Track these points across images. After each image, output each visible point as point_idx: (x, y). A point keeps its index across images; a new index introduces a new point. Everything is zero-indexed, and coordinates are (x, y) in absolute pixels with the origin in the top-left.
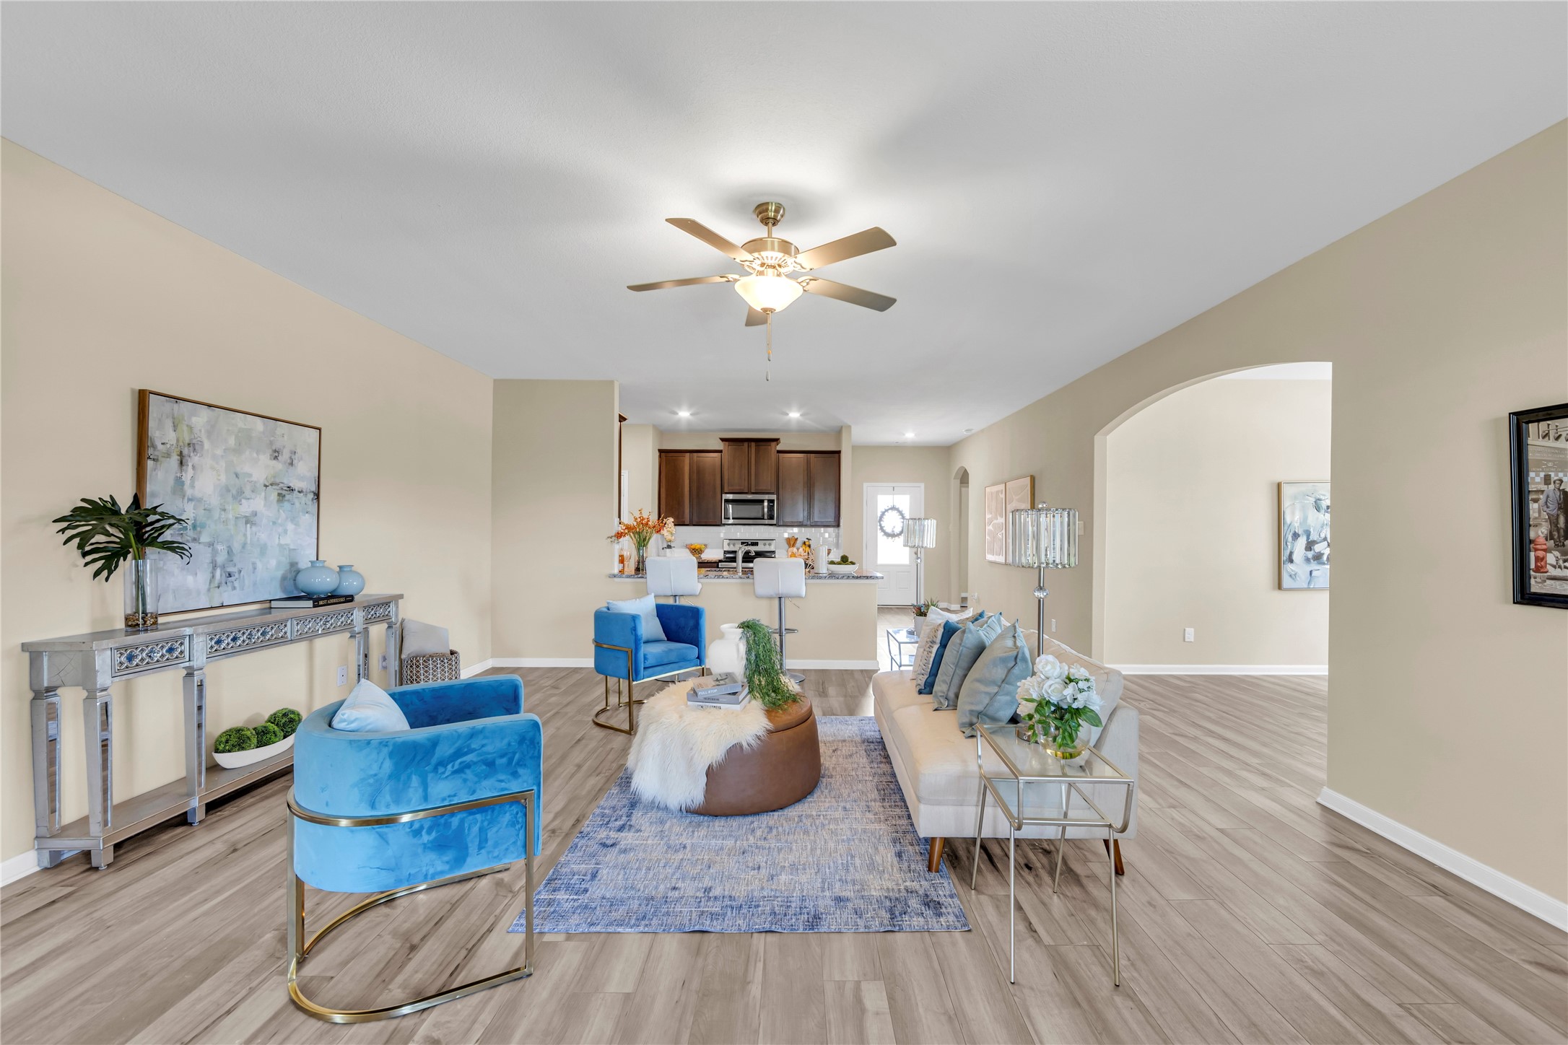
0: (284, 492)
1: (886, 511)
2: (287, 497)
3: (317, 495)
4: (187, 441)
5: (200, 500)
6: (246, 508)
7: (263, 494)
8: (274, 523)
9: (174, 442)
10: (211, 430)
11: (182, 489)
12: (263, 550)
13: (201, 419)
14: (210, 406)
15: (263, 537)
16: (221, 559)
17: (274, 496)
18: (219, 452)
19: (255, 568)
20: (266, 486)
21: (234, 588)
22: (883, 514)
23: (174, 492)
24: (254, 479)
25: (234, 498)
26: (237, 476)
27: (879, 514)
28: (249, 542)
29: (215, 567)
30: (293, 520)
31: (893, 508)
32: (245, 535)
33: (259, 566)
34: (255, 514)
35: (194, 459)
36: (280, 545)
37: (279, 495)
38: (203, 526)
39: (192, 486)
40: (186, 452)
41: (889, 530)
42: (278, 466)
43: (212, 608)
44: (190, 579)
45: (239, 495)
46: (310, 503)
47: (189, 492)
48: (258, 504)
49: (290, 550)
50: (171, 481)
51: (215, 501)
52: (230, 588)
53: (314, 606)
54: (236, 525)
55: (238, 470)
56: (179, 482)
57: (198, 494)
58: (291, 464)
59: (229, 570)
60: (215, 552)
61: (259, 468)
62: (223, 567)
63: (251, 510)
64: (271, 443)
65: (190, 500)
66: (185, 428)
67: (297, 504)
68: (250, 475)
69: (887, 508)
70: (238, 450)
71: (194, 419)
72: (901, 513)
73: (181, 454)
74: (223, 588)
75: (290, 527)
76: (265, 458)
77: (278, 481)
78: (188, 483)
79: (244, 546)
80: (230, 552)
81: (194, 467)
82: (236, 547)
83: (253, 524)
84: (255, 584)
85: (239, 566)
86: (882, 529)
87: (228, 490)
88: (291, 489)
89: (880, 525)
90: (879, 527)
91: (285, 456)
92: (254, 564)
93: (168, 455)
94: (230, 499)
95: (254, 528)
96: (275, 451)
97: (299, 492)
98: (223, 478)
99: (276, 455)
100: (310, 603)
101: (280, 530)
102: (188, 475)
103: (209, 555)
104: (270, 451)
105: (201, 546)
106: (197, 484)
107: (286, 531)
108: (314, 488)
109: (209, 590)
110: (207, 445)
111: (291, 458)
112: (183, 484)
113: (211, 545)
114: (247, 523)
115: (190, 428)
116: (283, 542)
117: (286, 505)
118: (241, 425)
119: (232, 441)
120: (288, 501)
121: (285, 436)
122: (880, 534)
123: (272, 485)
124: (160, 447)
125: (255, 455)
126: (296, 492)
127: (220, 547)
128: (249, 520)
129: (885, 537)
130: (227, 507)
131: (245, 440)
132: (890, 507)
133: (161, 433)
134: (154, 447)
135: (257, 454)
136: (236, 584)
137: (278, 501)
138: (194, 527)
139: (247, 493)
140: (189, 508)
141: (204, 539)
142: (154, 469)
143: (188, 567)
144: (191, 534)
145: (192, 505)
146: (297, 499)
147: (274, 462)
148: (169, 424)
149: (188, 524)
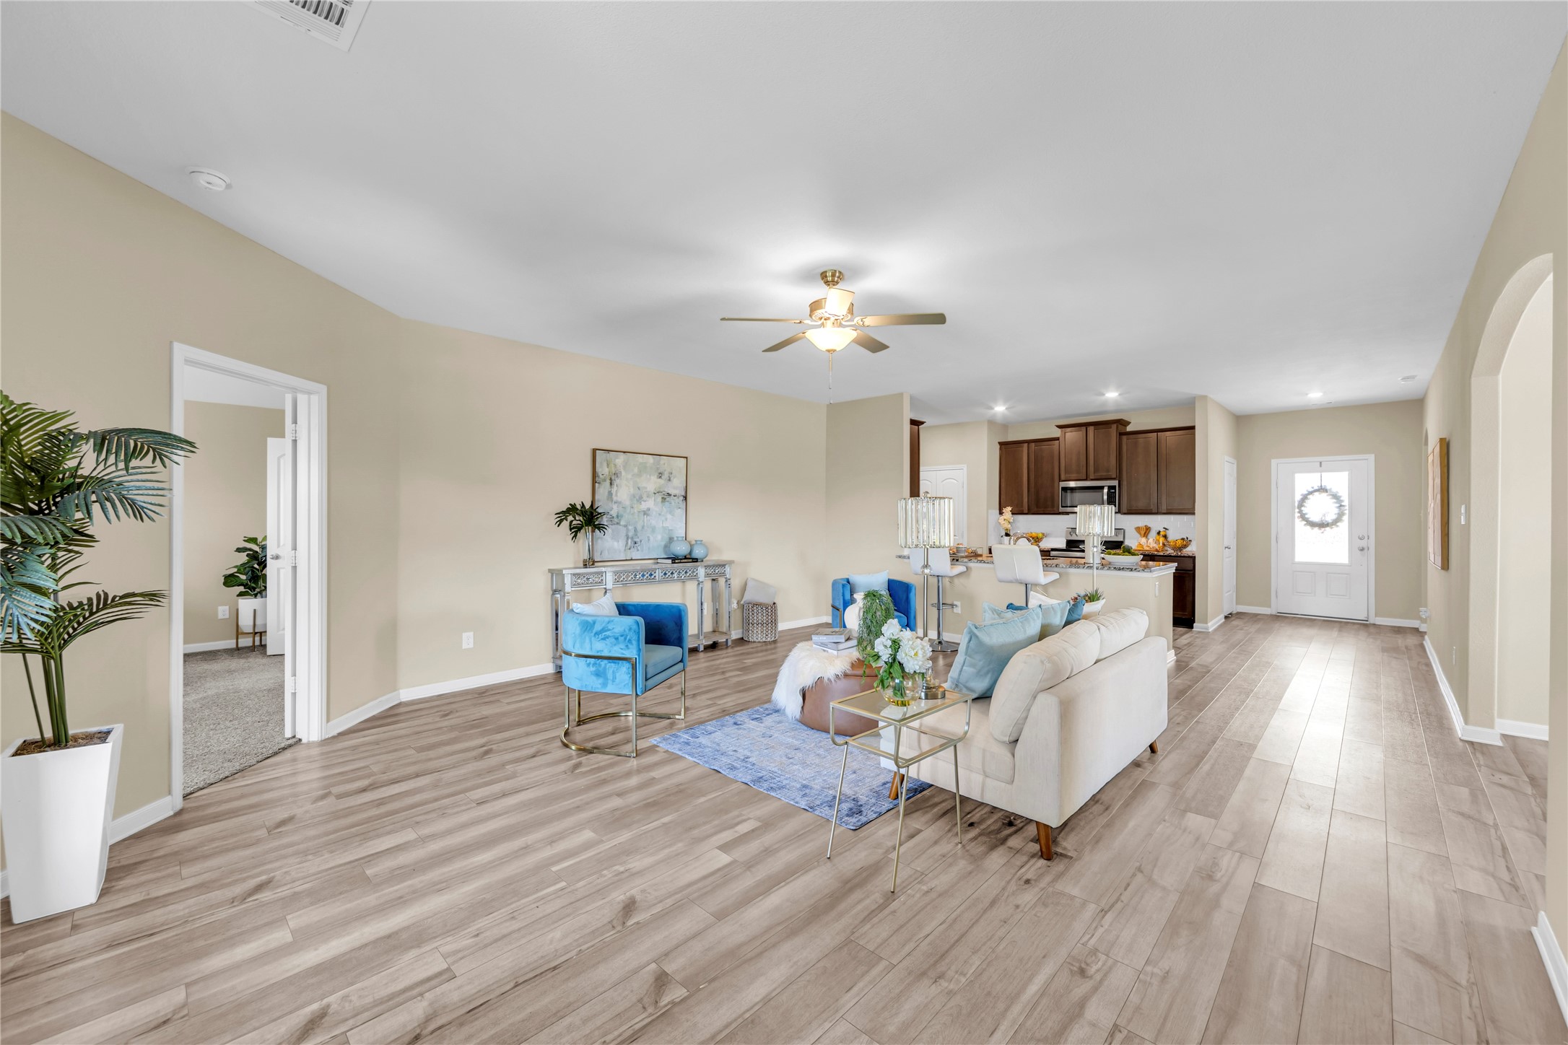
0: (665, 497)
1: (1311, 493)
2: (667, 499)
3: (685, 498)
4: (614, 472)
5: (620, 503)
6: (644, 506)
7: (653, 498)
8: (660, 514)
9: (606, 473)
10: (626, 465)
11: (611, 497)
12: (653, 529)
13: (620, 460)
14: (624, 452)
15: (653, 523)
16: (631, 534)
17: (659, 499)
18: (629, 476)
19: (649, 540)
20: (655, 493)
21: (638, 550)
22: (1305, 498)
23: (607, 500)
24: (648, 489)
25: (638, 501)
26: (639, 488)
27: (1298, 497)
28: (645, 524)
29: (628, 538)
30: (671, 512)
31: (1322, 489)
32: (643, 521)
33: (651, 538)
34: (649, 509)
35: (617, 481)
36: (663, 527)
37: (662, 498)
38: (622, 516)
39: (616, 495)
40: (613, 478)
41: (1315, 518)
42: (661, 481)
43: (626, 560)
44: (616, 544)
45: (640, 499)
46: (681, 502)
47: (615, 498)
48: (649, 503)
49: (669, 530)
50: (606, 494)
51: (628, 503)
53: (673, 563)
54: (638, 516)
55: (639, 485)
56: (610, 494)
57: (619, 499)
58: (670, 480)
59: (636, 540)
60: (628, 530)
61: (652, 483)
62: (632, 538)
63: (646, 507)
64: (658, 469)
65: (615, 503)
66: (613, 465)
67: (673, 503)
68: (646, 488)
69: (1311, 490)
70: (639, 475)
71: (617, 460)
72: (1336, 497)
73: (611, 479)
74: (632, 550)
75: (669, 516)
76: (654, 478)
77: (661, 491)
78: (614, 494)
79: (643, 527)
80: (636, 530)
81: (617, 485)
82: (639, 528)
83: (648, 515)
84: (649, 549)
85: (640, 538)
86: (1303, 517)
87: (634, 497)
88: (669, 495)
89: (1300, 512)
90: (1297, 515)
91: (666, 476)
92: (648, 537)
93: (605, 480)
94: (635, 502)
95: (648, 517)
96: (660, 473)
97: (673, 496)
98: (632, 490)
99: (660, 475)
100: (670, 561)
101: (663, 518)
102: (615, 488)
103: (625, 532)
104: (657, 474)
105: (621, 527)
106: (618, 494)
107: (666, 519)
108: (683, 494)
109: (625, 550)
110: (623, 473)
111: (669, 477)
112: (612, 494)
113: (626, 526)
114: (644, 514)
115: (615, 465)
116: (665, 525)
117: (667, 503)
118: (641, 460)
119: (636, 470)
120: (668, 501)
121: (666, 465)
122: (1299, 525)
123: (658, 493)
124: (601, 476)
125: (648, 476)
126: (671, 496)
127: (630, 528)
128: (646, 513)
129: (1309, 527)
130: (634, 506)
131: (643, 469)
132: (1316, 488)
133: (603, 470)
134: (599, 477)
135: (650, 476)
136: (639, 548)
137: (662, 501)
138: (618, 516)
139: (645, 498)
140: (615, 507)
141: (622, 523)
142: (599, 488)
143: (615, 538)
144: (616, 520)
145: (616, 505)
146: (673, 500)
147: (659, 480)
148: (605, 464)
149: (615, 515)
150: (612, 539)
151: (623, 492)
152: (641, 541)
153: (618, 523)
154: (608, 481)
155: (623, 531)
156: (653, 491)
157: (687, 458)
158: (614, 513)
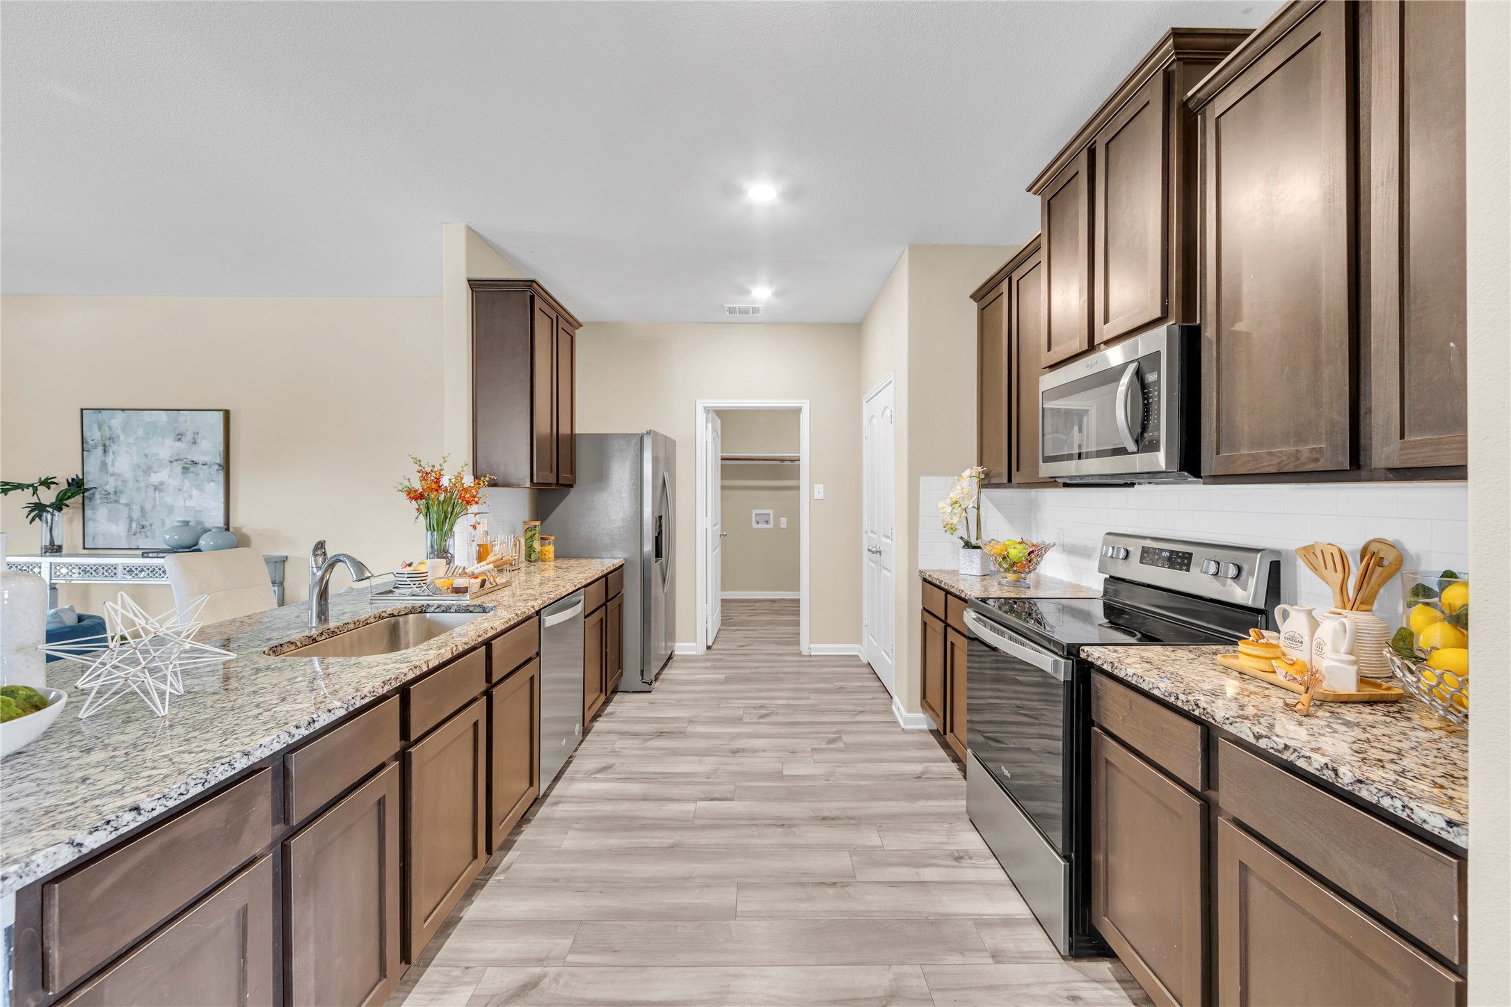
0: (188, 466)
2: (192, 469)
3: (226, 467)
4: (108, 436)
5: (119, 475)
6: (155, 478)
7: (169, 468)
8: (180, 490)
9: (99, 438)
10: (126, 427)
11: (106, 469)
12: (167, 510)
13: (117, 420)
14: (123, 410)
15: (169, 500)
16: (136, 515)
17: (178, 469)
18: (131, 440)
19: (163, 524)
20: (171, 462)
21: (147, 537)
23: (101, 470)
24: (160, 457)
25: (144, 472)
26: (146, 456)
28: (158, 504)
29: (131, 521)
30: (199, 487)
32: (155, 499)
33: (167, 522)
34: (162, 483)
35: (114, 448)
36: (184, 507)
37: (183, 468)
38: (121, 492)
39: (113, 465)
40: (107, 443)
42: (181, 445)
43: (130, 549)
44: (113, 527)
45: (148, 470)
46: (217, 473)
47: (110, 469)
48: (163, 475)
49: (195, 511)
50: (99, 464)
51: (129, 474)
52: (143, 536)
54: (146, 491)
55: (147, 452)
56: (104, 464)
57: (117, 470)
58: (195, 443)
59: (144, 523)
60: (130, 510)
61: (166, 448)
62: (137, 521)
63: (158, 480)
64: (175, 429)
65: (112, 475)
66: (106, 428)
67: (202, 475)
68: (158, 455)
70: (147, 438)
71: (112, 421)
73: (104, 446)
74: (138, 536)
75: (195, 492)
76: (169, 441)
77: (182, 457)
78: (110, 463)
79: (154, 507)
80: (143, 510)
81: (113, 453)
82: (148, 507)
83: (161, 491)
85: (150, 521)
87: (139, 467)
88: (194, 463)
91: (188, 437)
92: (161, 520)
93: (96, 447)
94: (141, 473)
95: (162, 494)
96: (179, 434)
97: (203, 465)
98: (135, 458)
99: (179, 437)
101: (186, 495)
102: (110, 457)
103: (126, 512)
104: (175, 435)
105: (120, 506)
106: (116, 464)
107: (191, 497)
108: (219, 459)
109: (128, 536)
110: (122, 437)
111: (194, 438)
112: (106, 464)
113: (128, 505)
114: (155, 490)
115: (110, 427)
116: (188, 504)
117: (190, 475)
118: (148, 419)
119: (141, 432)
120: (193, 472)
121: (188, 422)
123: (176, 460)
124: (91, 442)
125: (160, 440)
126: (200, 465)
127: (134, 507)
128: (158, 488)
130: (139, 478)
131: (152, 429)
133: (94, 435)
134: (87, 443)
135: (162, 438)
136: (149, 534)
137: (183, 473)
138: (115, 493)
139: (155, 468)
140: (112, 480)
141: (123, 500)
142: (88, 457)
143: (112, 518)
144: (113, 497)
145: (113, 478)
146: (203, 472)
147: (179, 443)
148: (95, 428)
149: (111, 491)
150: (108, 520)
151: (123, 462)
152: (151, 525)
153: (116, 502)
154: (100, 449)
155: (124, 512)
156: (168, 458)
157: (227, 414)
158: (110, 488)
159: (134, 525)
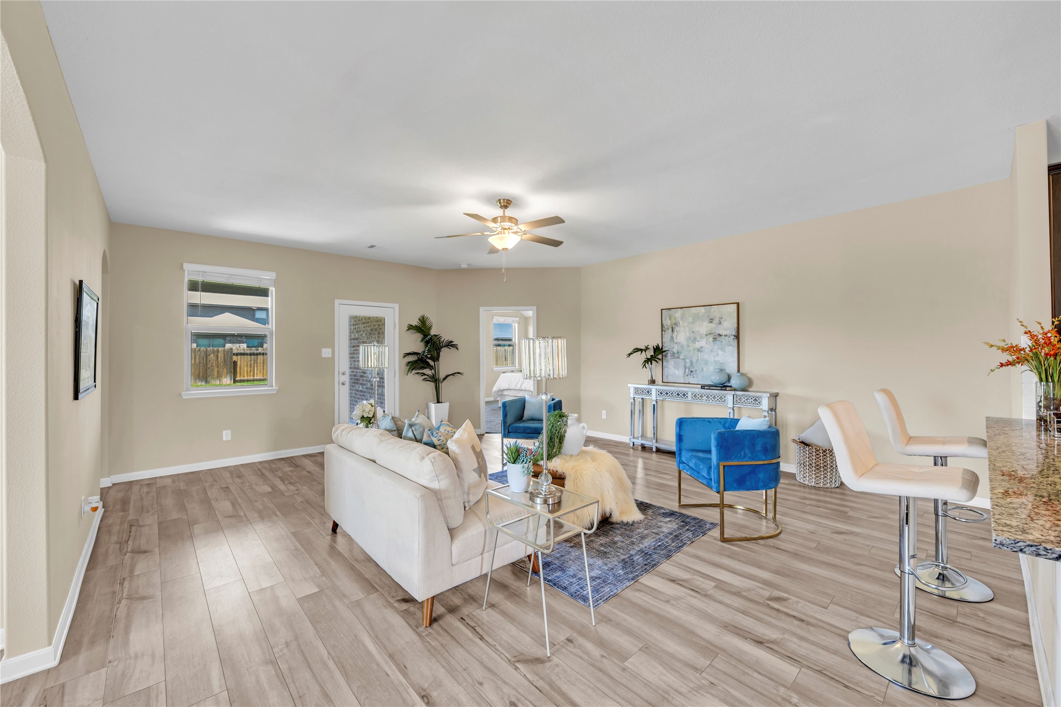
0: (716, 337)
2: (718, 339)
3: (737, 337)
4: (674, 323)
5: (679, 343)
6: (698, 345)
7: (705, 338)
8: (712, 351)
9: (670, 324)
10: (683, 317)
11: (673, 340)
12: (706, 362)
13: (678, 314)
14: (681, 308)
15: (706, 357)
16: (688, 365)
17: (711, 339)
18: (686, 324)
19: (703, 370)
20: (707, 335)
21: (694, 377)
23: (671, 341)
24: (701, 333)
25: (692, 341)
26: (693, 332)
28: (699, 358)
29: (686, 368)
30: (722, 349)
32: (698, 356)
33: (705, 369)
34: (702, 347)
35: (677, 329)
36: (714, 360)
37: (714, 338)
38: (681, 352)
39: (677, 338)
40: (674, 327)
42: (712, 325)
43: (685, 383)
44: (677, 371)
45: (694, 340)
46: (732, 341)
47: (675, 340)
48: (702, 343)
49: (721, 363)
50: (669, 338)
51: (685, 343)
52: (692, 377)
54: (693, 352)
55: (694, 330)
56: (672, 338)
57: (678, 340)
58: (720, 323)
59: (692, 370)
60: (685, 362)
61: (704, 327)
62: (689, 368)
63: (700, 346)
64: (709, 316)
65: (676, 343)
66: (673, 318)
67: (724, 342)
68: (699, 332)
70: (694, 322)
71: (676, 315)
73: (672, 328)
74: (689, 376)
75: (720, 352)
76: (706, 324)
77: (713, 332)
78: (675, 337)
79: (697, 360)
80: (691, 362)
81: (677, 331)
82: (694, 361)
83: (701, 351)
84: (703, 376)
85: (696, 368)
87: (690, 339)
88: (720, 335)
91: (716, 320)
92: (702, 368)
93: (668, 329)
94: (690, 342)
95: (701, 353)
96: (711, 319)
97: (725, 336)
98: (688, 334)
99: (711, 321)
101: (715, 354)
102: (675, 333)
103: (683, 363)
104: (708, 320)
105: (680, 360)
106: (678, 337)
107: (718, 355)
108: (734, 333)
109: (684, 376)
110: (681, 323)
111: (719, 321)
113: (684, 359)
114: (698, 351)
115: (675, 318)
116: (717, 359)
117: (718, 342)
118: (694, 312)
119: (691, 319)
120: (719, 341)
121: (716, 312)
123: (709, 334)
124: (666, 327)
125: (701, 323)
126: (723, 336)
127: (687, 361)
128: (700, 350)
130: (690, 345)
131: (696, 318)
133: (667, 322)
134: (664, 327)
135: (702, 322)
136: (695, 376)
137: (713, 341)
138: (678, 353)
139: (698, 339)
140: (676, 346)
141: (681, 357)
142: (665, 334)
143: (676, 367)
144: (676, 355)
145: (676, 345)
146: (724, 340)
147: (711, 324)
148: (668, 318)
149: (676, 352)
150: (674, 368)
151: (681, 336)
152: (696, 371)
153: (678, 357)
154: (671, 329)
155: (682, 363)
156: (705, 333)
157: (738, 304)
158: (675, 350)
159: (687, 370)
